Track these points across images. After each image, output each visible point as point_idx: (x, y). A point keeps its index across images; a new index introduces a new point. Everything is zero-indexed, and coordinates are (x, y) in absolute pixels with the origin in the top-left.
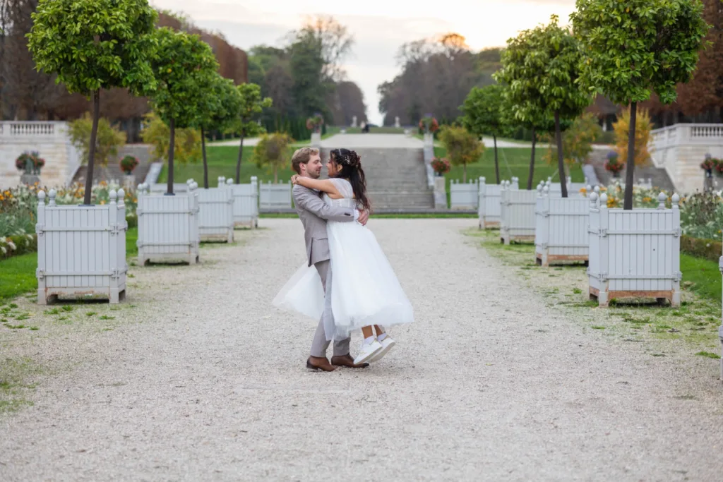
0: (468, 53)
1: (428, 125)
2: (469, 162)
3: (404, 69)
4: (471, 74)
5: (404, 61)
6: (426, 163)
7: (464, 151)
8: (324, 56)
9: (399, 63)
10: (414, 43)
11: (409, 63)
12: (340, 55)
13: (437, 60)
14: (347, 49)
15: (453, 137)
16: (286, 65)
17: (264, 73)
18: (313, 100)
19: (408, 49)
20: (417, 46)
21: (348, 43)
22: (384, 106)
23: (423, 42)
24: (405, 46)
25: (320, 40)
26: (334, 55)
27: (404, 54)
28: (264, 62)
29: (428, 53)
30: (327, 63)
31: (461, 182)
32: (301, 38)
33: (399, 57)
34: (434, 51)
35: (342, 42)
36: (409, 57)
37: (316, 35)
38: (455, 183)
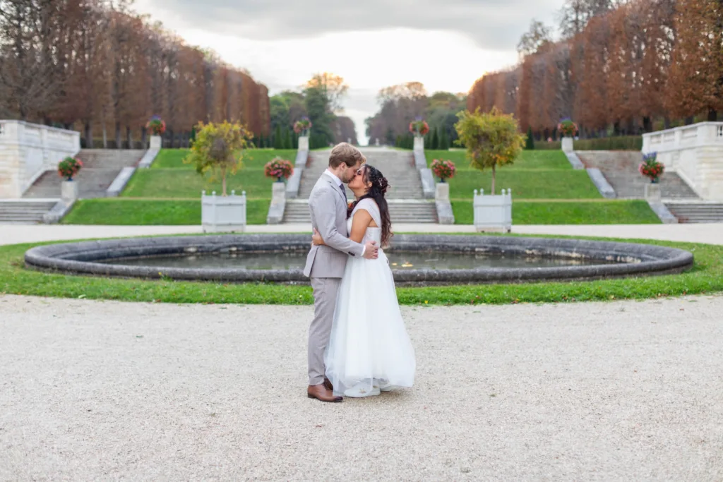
0: (424, 97)
1: (418, 127)
2: (501, 164)
3: (383, 106)
4: (427, 109)
5: (382, 100)
6: (418, 167)
7: (496, 147)
8: (329, 98)
9: (379, 101)
10: (389, 88)
11: (385, 102)
12: (339, 96)
13: (403, 101)
14: (344, 92)
15: (478, 127)
16: (303, 103)
17: (287, 107)
18: (321, 126)
19: (385, 92)
20: (391, 90)
21: (344, 88)
22: (369, 132)
23: (395, 87)
24: (383, 90)
25: (325, 86)
26: (335, 96)
27: (382, 95)
28: (288, 101)
29: (399, 95)
30: (331, 101)
31: (488, 192)
32: (312, 84)
33: (378, 97)
34: (404, 95)
35: (340, 88)
36: (386, 98)
37: (323, 82)
38: (479, 193)
